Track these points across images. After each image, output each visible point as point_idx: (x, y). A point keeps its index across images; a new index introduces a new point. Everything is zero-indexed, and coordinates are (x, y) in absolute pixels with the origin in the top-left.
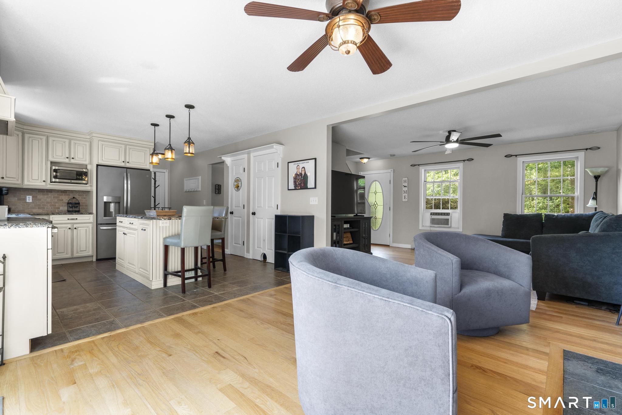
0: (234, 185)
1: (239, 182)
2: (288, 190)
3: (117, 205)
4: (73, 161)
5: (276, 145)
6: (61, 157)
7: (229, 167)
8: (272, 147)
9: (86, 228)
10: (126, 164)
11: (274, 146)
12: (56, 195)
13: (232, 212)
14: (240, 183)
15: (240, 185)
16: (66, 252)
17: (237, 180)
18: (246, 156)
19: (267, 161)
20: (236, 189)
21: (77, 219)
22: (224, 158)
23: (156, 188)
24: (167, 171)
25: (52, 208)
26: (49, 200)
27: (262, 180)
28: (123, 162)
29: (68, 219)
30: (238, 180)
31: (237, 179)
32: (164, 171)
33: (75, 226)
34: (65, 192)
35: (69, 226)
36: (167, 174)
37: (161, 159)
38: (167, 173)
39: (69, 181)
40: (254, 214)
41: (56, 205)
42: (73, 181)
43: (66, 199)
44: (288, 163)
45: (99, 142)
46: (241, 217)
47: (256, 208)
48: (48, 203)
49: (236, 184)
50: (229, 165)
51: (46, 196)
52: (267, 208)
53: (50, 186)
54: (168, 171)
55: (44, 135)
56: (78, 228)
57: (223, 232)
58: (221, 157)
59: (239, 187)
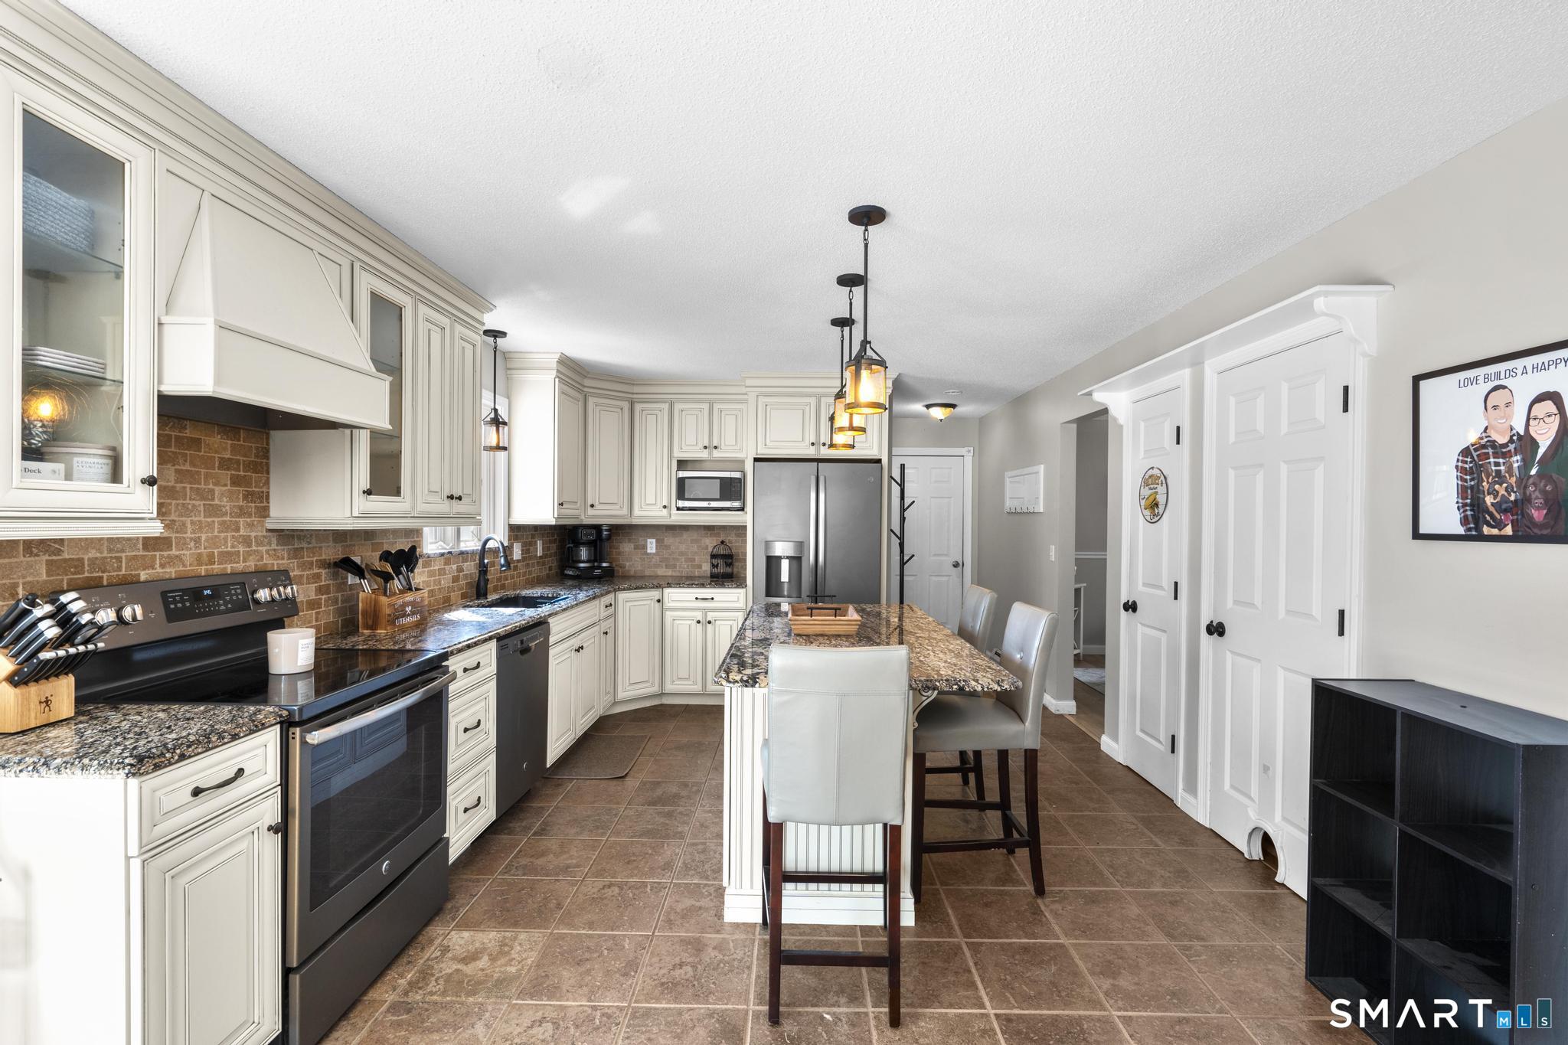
0: (1141, 498)
1: (1159, 487)
2: (1417, 535)
3: (795, 562)
4: (716, 454)
5: (1326, 294)
6: (694, 447)
7: (1122, 426)
8: (1306, 311)
9: (731, 622)
10: (818, 450)
11: (1319, 303)
12: (695, 535)
13: (1134, 603)
14: (1161, 489)
15: (1161, 499)
16: (691, 678)
17: (1150, 477)
18: (1185, 375)
19: (1285, 386)
20: (1147, 513)
21: (712, 599)
22: (1102, 396)
23: (904, 510)
24: (969, 451)
25: (688, 566)
26: (683, 547)
27: (1260, 477)
28: (813, 444)
29: (697, 599)
30: (1153, 479)
31: (1150, 472)
32: (963, 451)
33: (711, 616)
34: (710, 529)
35: (699, 615)
36: (969, 460)
37: (941, 420)
38: (971, 458)
39: (704, 504)
40: (1217, 630)
41: (694, 560)
42: (714, 504)
43: (710, 543)
44: (1417, 380)
45: (760, 398)
46: (1165, 631)
47: (1230, 604)
48: (682, 554)
49: (1147, 492)
50: (1121, 421)
51: (678, 539)
52: (1282, 614)
53: (678, 518)
54: (972, 451)
55: (663, 401)
56: (715, 620)
57: (1027, 724)
58: (1090, 394)
59: (1157, 505)
